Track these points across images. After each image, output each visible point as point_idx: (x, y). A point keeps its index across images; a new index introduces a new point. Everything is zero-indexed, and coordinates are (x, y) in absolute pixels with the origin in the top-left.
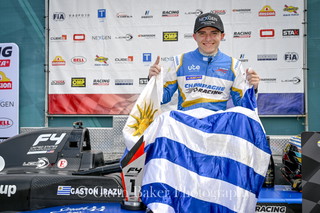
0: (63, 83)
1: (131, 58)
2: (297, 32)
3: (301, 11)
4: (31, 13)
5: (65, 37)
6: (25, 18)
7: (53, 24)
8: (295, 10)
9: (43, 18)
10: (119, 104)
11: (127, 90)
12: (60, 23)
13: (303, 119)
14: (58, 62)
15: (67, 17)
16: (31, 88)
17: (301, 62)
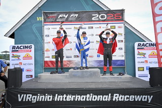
0: (49, 57)
1: (71, 49)
2: (122, 41)
3: (123, 35)
4: (38, 34)
5: (49, 42)
6: (36, 36)
7: (45, 38)
8: (121, 34)
9: (42, 36)
10: (68, 64)
11: (70, 59)
12: (48, 38)
13: (124, 68)
14: (47, 50)
15: (50, 36)
16: (38, 59)
17: (123, 50)
